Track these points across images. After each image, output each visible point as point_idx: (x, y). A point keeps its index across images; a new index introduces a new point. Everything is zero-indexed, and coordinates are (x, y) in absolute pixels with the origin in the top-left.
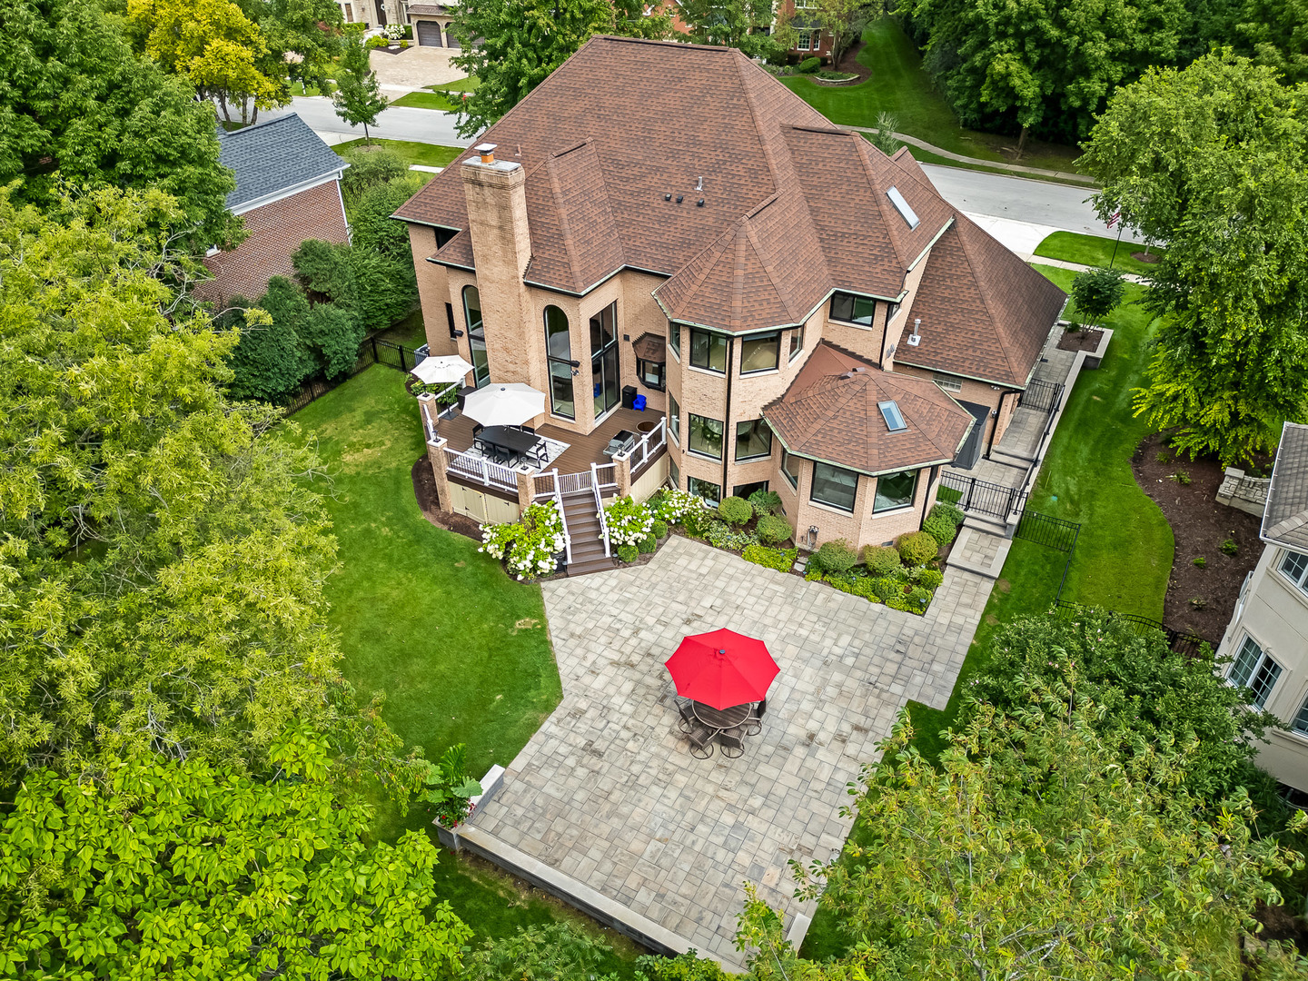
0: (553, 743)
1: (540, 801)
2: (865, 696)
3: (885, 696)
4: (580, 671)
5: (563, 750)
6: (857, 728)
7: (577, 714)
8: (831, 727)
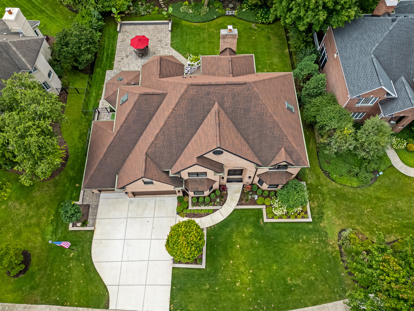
0: (167, 40)
1: (163, 32)
2: (121, 68)
3: (117, 69)
4: (171, 51)
5: (165, 39)
6: (120, 62)
7: (166, 45)
8: (124, 60)
